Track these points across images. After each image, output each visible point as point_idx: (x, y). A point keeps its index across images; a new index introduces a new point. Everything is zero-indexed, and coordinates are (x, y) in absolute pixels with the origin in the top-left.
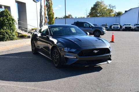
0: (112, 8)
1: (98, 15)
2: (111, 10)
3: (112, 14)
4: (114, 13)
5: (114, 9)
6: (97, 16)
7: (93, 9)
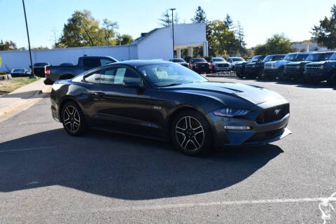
0: (110, 28)
1: (82, 42)
2: (110, 32)
3: (113, 39)
4: (115, 38)
5: (115, 30)
6: (80, 45)
7: (68, 28)
